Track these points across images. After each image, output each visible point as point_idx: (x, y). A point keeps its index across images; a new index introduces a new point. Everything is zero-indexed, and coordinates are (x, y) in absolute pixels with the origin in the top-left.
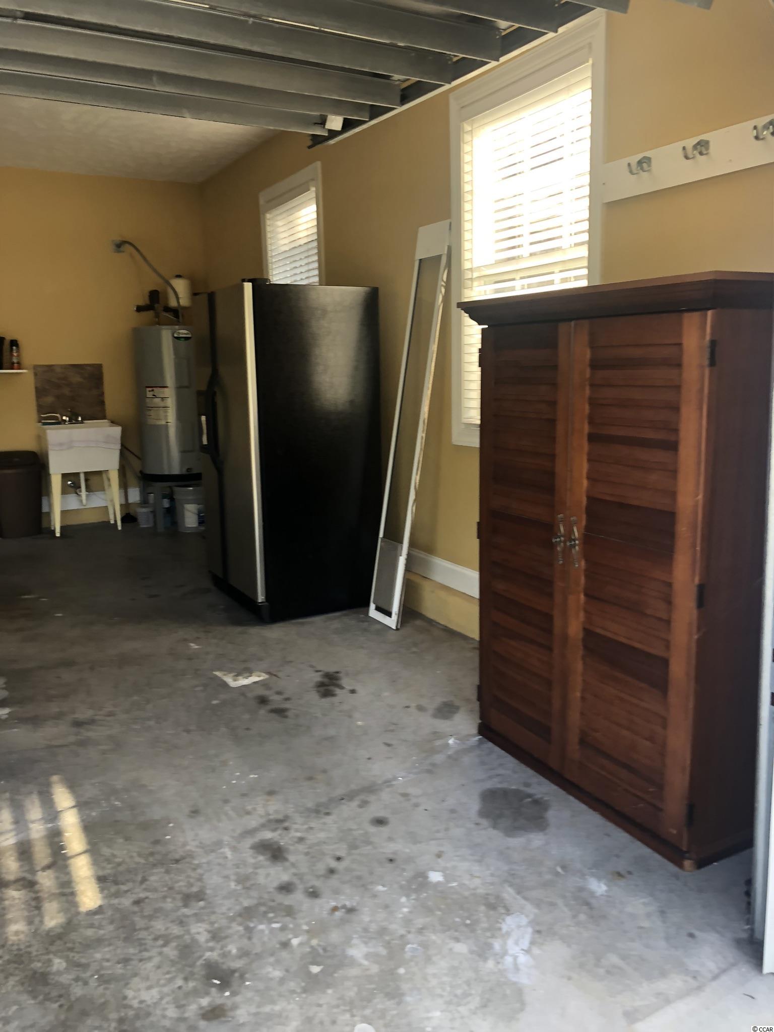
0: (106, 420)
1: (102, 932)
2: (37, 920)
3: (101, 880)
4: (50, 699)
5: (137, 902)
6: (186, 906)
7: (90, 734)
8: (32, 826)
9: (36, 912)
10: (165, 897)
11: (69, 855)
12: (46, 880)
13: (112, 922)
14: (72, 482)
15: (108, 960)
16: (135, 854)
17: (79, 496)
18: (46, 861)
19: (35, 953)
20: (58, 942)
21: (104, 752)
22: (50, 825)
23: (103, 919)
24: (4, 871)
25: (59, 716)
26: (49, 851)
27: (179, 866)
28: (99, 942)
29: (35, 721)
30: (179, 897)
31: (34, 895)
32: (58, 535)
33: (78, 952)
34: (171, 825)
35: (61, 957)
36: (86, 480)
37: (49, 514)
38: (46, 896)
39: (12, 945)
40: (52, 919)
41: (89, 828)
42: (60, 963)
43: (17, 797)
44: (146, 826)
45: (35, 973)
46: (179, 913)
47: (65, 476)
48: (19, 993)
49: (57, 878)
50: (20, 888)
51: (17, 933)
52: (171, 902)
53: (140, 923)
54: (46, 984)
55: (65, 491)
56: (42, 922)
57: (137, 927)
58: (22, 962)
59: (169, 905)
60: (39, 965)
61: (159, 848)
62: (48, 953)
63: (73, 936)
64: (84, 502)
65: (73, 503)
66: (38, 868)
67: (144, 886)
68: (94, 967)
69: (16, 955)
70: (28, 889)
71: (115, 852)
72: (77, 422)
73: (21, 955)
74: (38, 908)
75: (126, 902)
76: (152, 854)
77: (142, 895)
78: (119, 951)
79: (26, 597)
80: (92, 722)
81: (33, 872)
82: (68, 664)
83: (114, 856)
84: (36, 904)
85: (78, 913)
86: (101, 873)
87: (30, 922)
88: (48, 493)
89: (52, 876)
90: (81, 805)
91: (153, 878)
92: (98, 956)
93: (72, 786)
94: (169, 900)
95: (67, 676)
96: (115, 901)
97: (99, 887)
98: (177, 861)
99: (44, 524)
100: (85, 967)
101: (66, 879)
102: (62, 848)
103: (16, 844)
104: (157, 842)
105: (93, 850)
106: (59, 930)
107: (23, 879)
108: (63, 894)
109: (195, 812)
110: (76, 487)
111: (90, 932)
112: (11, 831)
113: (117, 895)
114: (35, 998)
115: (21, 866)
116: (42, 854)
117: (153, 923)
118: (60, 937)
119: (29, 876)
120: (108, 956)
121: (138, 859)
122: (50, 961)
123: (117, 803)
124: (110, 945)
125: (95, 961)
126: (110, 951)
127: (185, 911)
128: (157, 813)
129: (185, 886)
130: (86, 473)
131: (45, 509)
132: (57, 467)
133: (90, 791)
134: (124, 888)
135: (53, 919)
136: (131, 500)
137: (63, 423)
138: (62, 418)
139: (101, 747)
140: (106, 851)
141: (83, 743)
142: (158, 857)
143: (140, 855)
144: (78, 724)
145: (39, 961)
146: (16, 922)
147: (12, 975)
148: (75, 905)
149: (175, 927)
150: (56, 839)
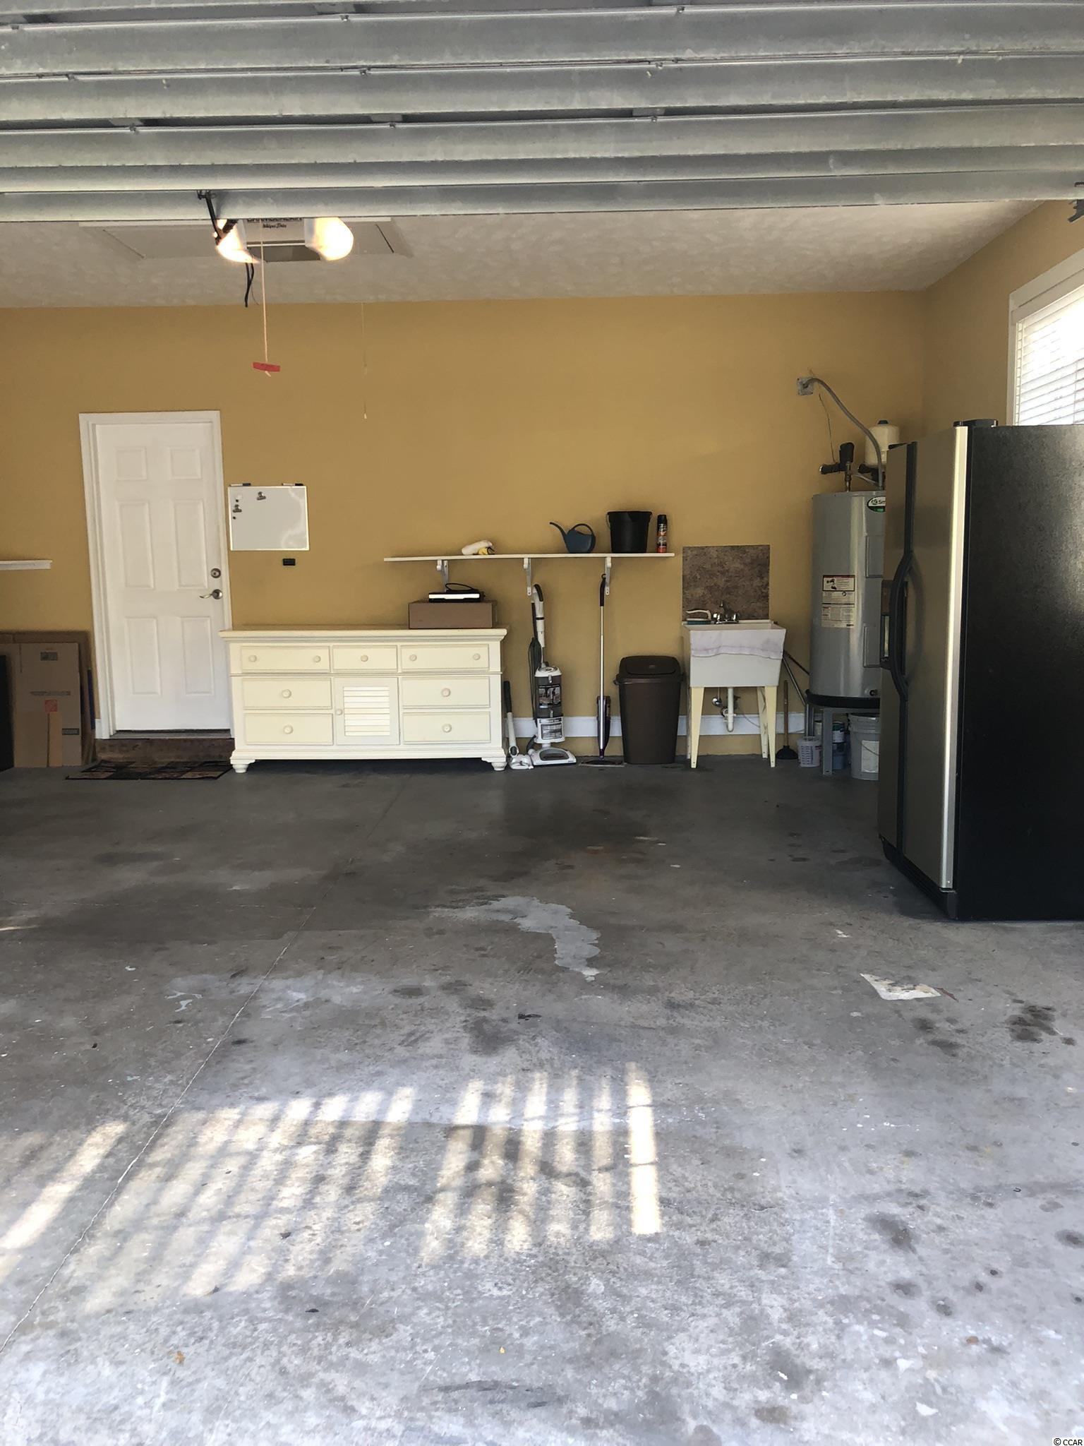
0: (768, 621)
1: (652, 1265)
2: (582, 1227)
3: (664, 1202)
4: (646, 968)
5: (702, 1243)
6: (761, 1267)
7: (686, 1021)
8: (596, 1115)
9: (584, 1217)
10: (738, 1248)
11: (632, 1161)
12: (602, 1184)
13: (667, 1257)
14: (716, 699)
15: (653, 1301)
16: (710, 1184)
17: (726, 718)
18: (606, 1161)
19: (573, 1264)
20: (600, 1260)
21: (697, 1048)
22: (618, 1121)
23: (657, 1249)
24: (557, 1159)
25: (653, 991)
26: (611, 1151)
27: (763, 1214)
28: (648, 1274)
29: (624, 991)
30: (754, 1253)
31: (584, 1197)
32: (694, 766)
33: (621, 1280)
34: (763, 1160)
35: (600, 1278)
36: (735, 698)
37: (686, 738)
38: (598, 1202)
39: (550, 1246)
40: (598, 1229)
41: (661, 1136)
42: (599, 1285)
43: (588, 1077)
44: (731, 1153)
45: (568, 1287)
46: (752, 1273)
47: (708, 691)
48: (546, 1303)
49: (614, 1185)
50: (572, 1184)
51: (558, 1234)
52: (743, 1256)
53: (700, 1269)
54: (578, 1305)
55: (706, 711)
56: (587, 1230)
57: (696, 1273)
58: (557, 1270)
59: (741, 1258)
60: (575, 1279)
61: (741, 1184)
62: (587, 1269)
63: (619, 1258)
64: (730, 727)
65: (717, 726)
66: (595, 1167)
67: (714, 1226)
68: (635, 1302)
69: (551, 1259)
70: (579, 1188)
71: (687, 1175)
72: (731, 621)
73: (557, 1262)
74: (587, 1213)
75: (689, 1239)
76: (731, 1189)
77: (709, 1236)
78: (668, 1294)
79: (642, 838)
80: (691, 1006)
81: (588, 1168)
82: (677, 929)
83: (684, 1178)
84: (585, 1207)
85: (630, 1234)
86: (664, 1195)
87: (575, 1227)
88: (687, 713)
89: (608, 1181)
90: (658, 1106)
91: (726, 1220)
92: (643, 1291)
93: (653, 1080)
94: (742, 1253)
95: (672, 943)
96: (677, 1234)
97: (660, 1210)
98: (762, 1208)
99: (679, 752)
100: (625, 1299)
101: (624, 1188)
102: (626, 1151)
103: (576, 1131)
104: (741, 1176)
105: (662, 1164)
106: (605, 1247)
107: (577, 1174)
108: (618, 1207)
109: (798, 1152)
110: (723, 706)
111: (639, 1260)
112: (574, 1114)
113: (679, 1226)
114: (562, 1315)
115: (577, 1159)
116: (602, 1152)
117: (716, 1274)
118: (603, 1254)
119: (583, 1174)
120: (654, 1296)
121: (711, 1190)
122: (588, 1278)
123: (700, 1114)
124: (659, 1283)
125: (638, 1296)
126: (657, 1291)
127: (761, 1274)
128: (748, 1140)
129: (766, 1242)
130: (735, 689)
131: (681, 731)
132: (701, 677)
133: (671, 1091)
134: (689, 1220)
135: (600, 1230)
136: (791, 730)
137: (713, 622)
138: (712, 616)
139: (697, 1041)
140: (676, 1170)
141: (673, 1031)
142: (738, 1195)
143: (715, 1186)
144: (672, 1005)
145: (575, 1274)
146: (559, 1221)
147: (542, 1279)
148: (629, 1223)
149: (743, 1289)
150: (621, 1139)
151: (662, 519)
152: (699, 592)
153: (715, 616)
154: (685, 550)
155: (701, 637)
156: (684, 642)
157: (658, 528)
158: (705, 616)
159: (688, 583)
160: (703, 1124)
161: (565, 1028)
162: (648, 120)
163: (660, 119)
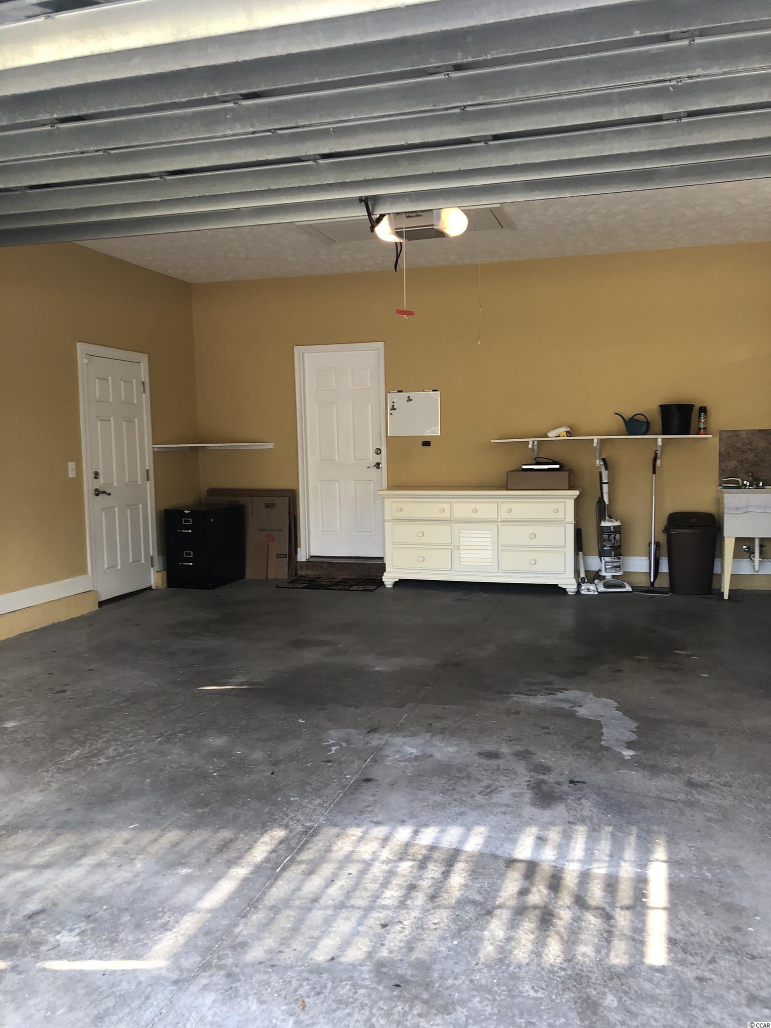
1: (658, 991)
2: (604, 951)
3: (672, 942)
4: (673, 753)
5: (700, 979)
6: (748, 1005)
7: (702, 798)
8: (623, 864)
9: (606, 944)
10: (729, 988)
11: (648, 905)
12: (623, 919)
13: (671, 986)
14: (745, 547)
15: (656, 1020)
16: (711, 932)
17: (753, 561)
18: (627, 902)
19: (594, 980)
20: (616, 980)
21: (709, 820)
22: (639, 870)
23: (663, 979)
24: (589, 895)
25: (677, 771)
26: (631, 893)
27: (754, 963)
28: (652, 999)
29: (653, 770)
30: (744, 994)
31: (607, 928)
32: (726, 597)
33: (631, 999)
34: (757, 918)
35: (615, 995)
36: (761, 546)
37: (720, 576)
38: (618, 933)
39: (577, 963)
40: (617, 956)
41: (674, 887)
42: (613, 1001)
43: (619, 834)
44: (731, 909)
45: (589, 998)
46: (740, 1010)
47: (739, 540)
48: (570, 1008)
49: (632, 922)
50: (598, 916)
51: (584, 955)
52: (734, 995)
53: (696, 1000)
54: (595, 1014)
55: (737, 555)
56: (607, 955)
57: (693, 1003)
58: (581, 983)
59: (731, 996)
60: (594, 993)
61: (737, 936)
62: (605, 986)
63: (631, 982)
64: (757, 568)
65: (746, 567)
66: (618, 905)
67: (711, 967)
68: (641, 1019)
69: (577, 974)
70: (605, 920)
71: (692, 921)
72: (758, 487)
73: (582, 977)
74: (609, 941)
75: (690, 974)
76: (729, 939)
77: (707, 975)
78: (669, 1017)
79: (679, 652)
80: (707, 786)
81: (613, 905)
82: (700, 724)
83: (690, 924)
84: (608, 936)
85: (642, 963)
86: (672, 935)
87: (598, 951)
88: (722, 557)
89: (628, 918)
90: (673, 863)
91: (722, 963)
92: (648, 1011)
93: (671, 842)
94: (733, 992)
95: (696, 735)
96: (680, 969)
97: (668, 948)
98: (753, 957)
99: (715, 586)
100: (633, 1015)
101: (640, 925)
102: (644, 896)
103: (606, 874)
104: (737, 929)
105: (672, 909)
106: (621, 971)
107: (603, 909)
108: (634, 940)
110: (751, 552)
111: (647, 986)
112: (604, 861)
113: (682, 962)
114: (582, 1020)
115: (604, 897)
116: (625, 895)
117: (710, 1007)
118: (619, 976)
119: (608, 909)
120: (657, 1016)
121: (712, 937)
122: (605, 993)
123: (708, 874)
124: (662, 1006)
125: (644, 1015)
126: (660, 1013)
127: (748, 1011)
128: (745, 900)
129: (754, 986)
130: (762, 539)
131: (717, 570)
132: (732, 531)
133: (685, 852)
134: (691, 959)
135: (618, 957)
137: (743, 487)
138: (743, 482)
139: (708, 814)
140: (684, 916)
141: (691, 804)
142: (734, 944)
143: (715, 934)
144: (691, 784)
145: (595, 989)
146: (586, 945)
147: (569, 989)
148: (642, 954)
149: (731, 1021)
150: (641, 885)
151: (703, 410)
152: (732, 464)
153: (745, 482)
154: (721, 433)
155: (733, 500)
156: (719, 502)
157: (700, 416)
158: (737, 482)
159: (723, 457)
160: (710, 882)
161: (604, 793)
162: (675, 122)
163: (684, 120)
